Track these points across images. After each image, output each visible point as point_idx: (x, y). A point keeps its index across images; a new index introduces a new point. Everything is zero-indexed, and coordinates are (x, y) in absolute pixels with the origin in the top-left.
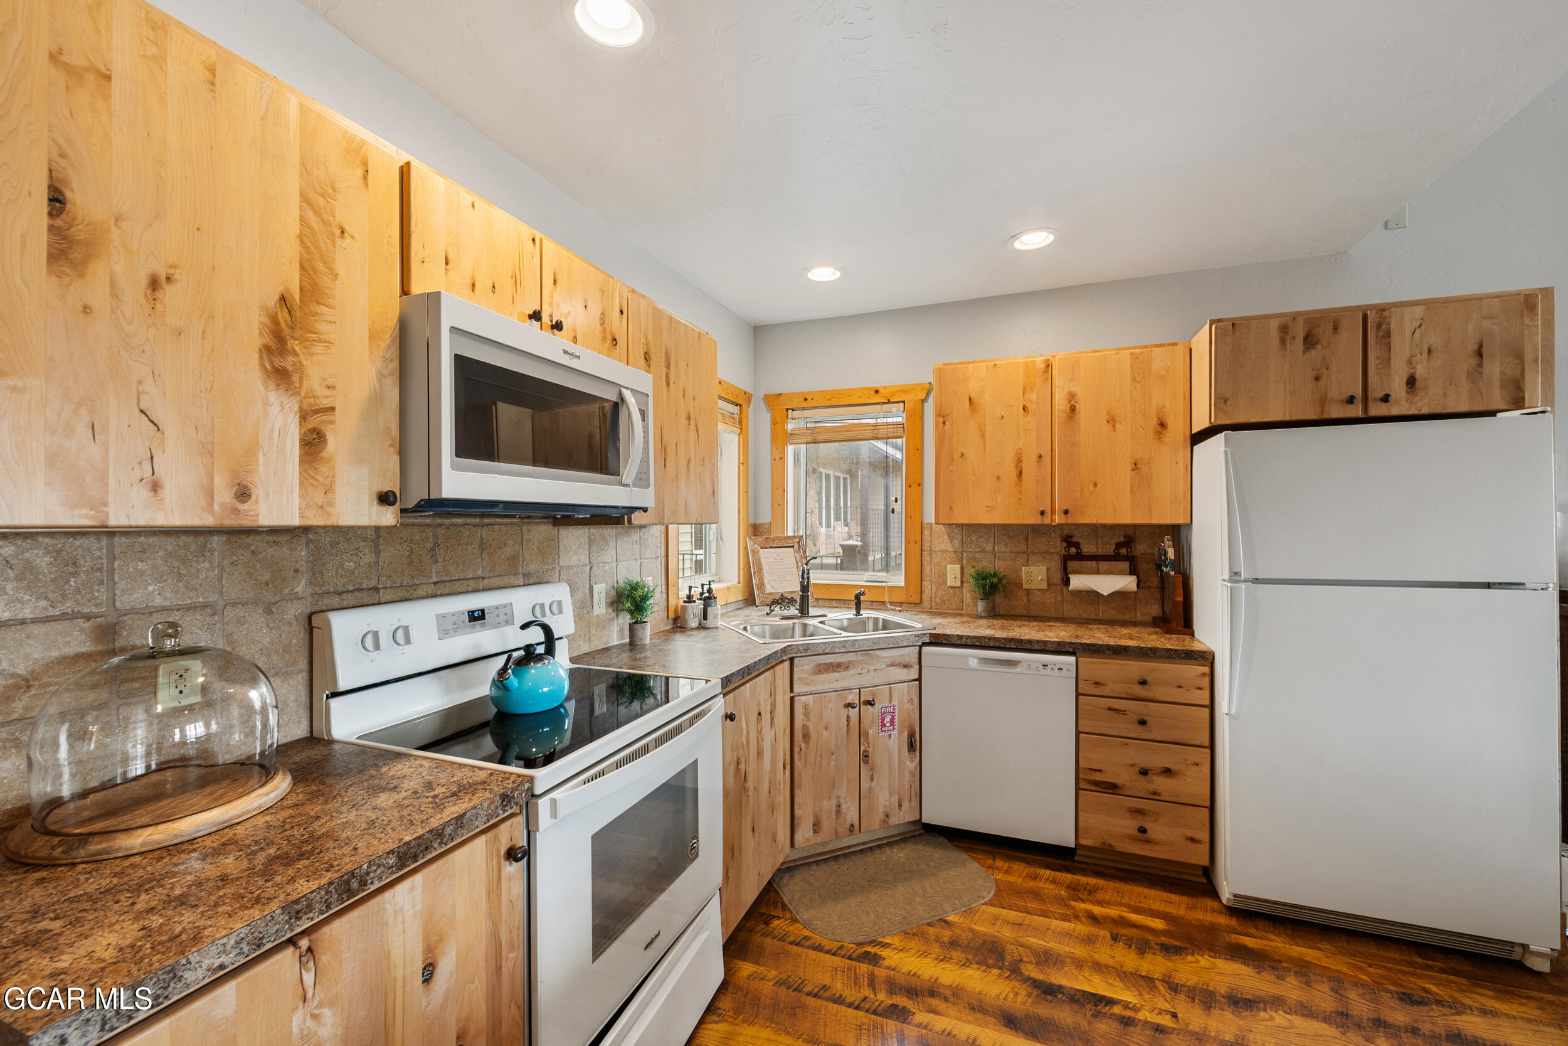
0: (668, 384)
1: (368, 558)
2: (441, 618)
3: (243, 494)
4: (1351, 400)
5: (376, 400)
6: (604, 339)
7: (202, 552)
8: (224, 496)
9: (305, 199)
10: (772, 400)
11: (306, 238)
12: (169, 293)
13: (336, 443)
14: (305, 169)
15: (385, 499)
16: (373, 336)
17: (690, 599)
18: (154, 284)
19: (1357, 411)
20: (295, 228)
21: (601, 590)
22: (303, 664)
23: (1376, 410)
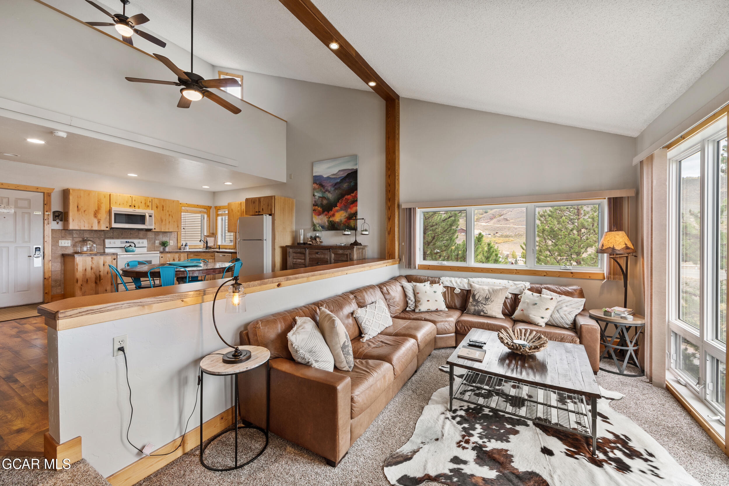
0: (163, 210)
1: (112, 234)
2: (121, 242)
3: (92, 227)
4: (256, 212)
5: (106, 218)
6: (146, 206)
7: (92, 232)
8: (90, 227)
9: (98, 201)
10: (216, 207)
11: (98, 204)
12: (86, 212)
13: (101, 222)
14: (98, 198)
15: (107, 227)
16: (106, 212)
17: (182, 245)
18: (84, 211)
19: (257, 214)
20: (97, 204)
21: (157, 242)
22: (103, 244)
23: (260, 213)
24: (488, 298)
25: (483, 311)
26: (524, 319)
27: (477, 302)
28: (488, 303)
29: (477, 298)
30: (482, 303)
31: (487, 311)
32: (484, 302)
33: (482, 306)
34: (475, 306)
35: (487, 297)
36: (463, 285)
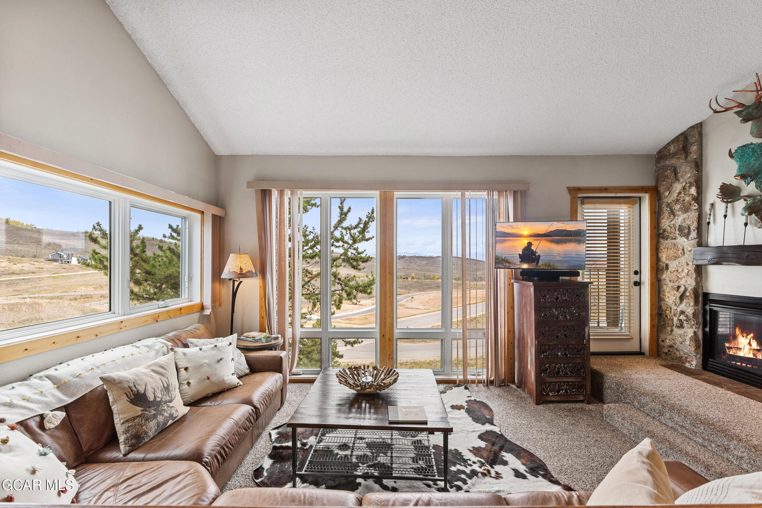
24: (168, 386)
25: (171, 416)
26: (215, 389)
27: (156, 404)
28: (173, 396)
29: (151, 397)
30: (165, 402)
31: (177, 411)
32: (168, 398)
33: (168, 406)
34: (155, 416)
35: (166, 386)
36: (54, 396)
